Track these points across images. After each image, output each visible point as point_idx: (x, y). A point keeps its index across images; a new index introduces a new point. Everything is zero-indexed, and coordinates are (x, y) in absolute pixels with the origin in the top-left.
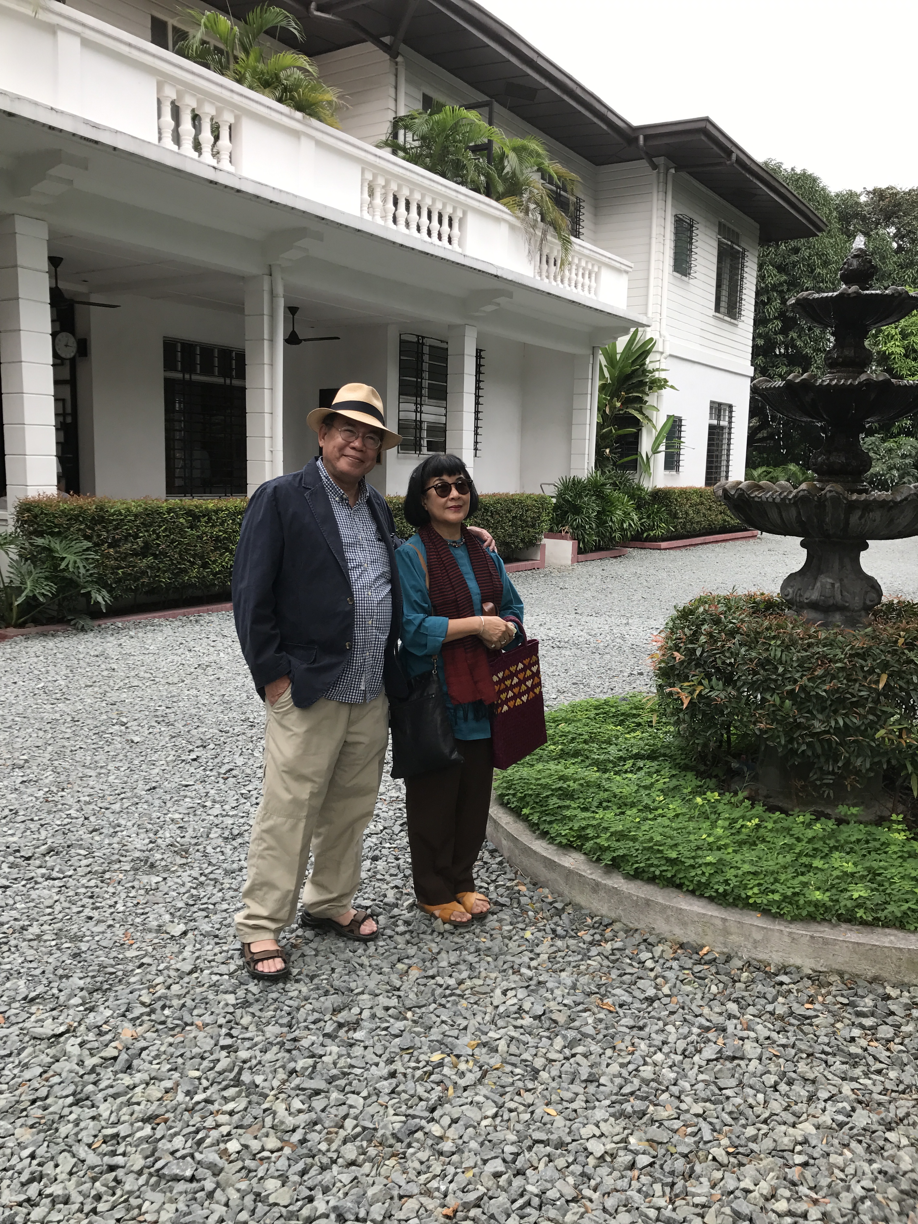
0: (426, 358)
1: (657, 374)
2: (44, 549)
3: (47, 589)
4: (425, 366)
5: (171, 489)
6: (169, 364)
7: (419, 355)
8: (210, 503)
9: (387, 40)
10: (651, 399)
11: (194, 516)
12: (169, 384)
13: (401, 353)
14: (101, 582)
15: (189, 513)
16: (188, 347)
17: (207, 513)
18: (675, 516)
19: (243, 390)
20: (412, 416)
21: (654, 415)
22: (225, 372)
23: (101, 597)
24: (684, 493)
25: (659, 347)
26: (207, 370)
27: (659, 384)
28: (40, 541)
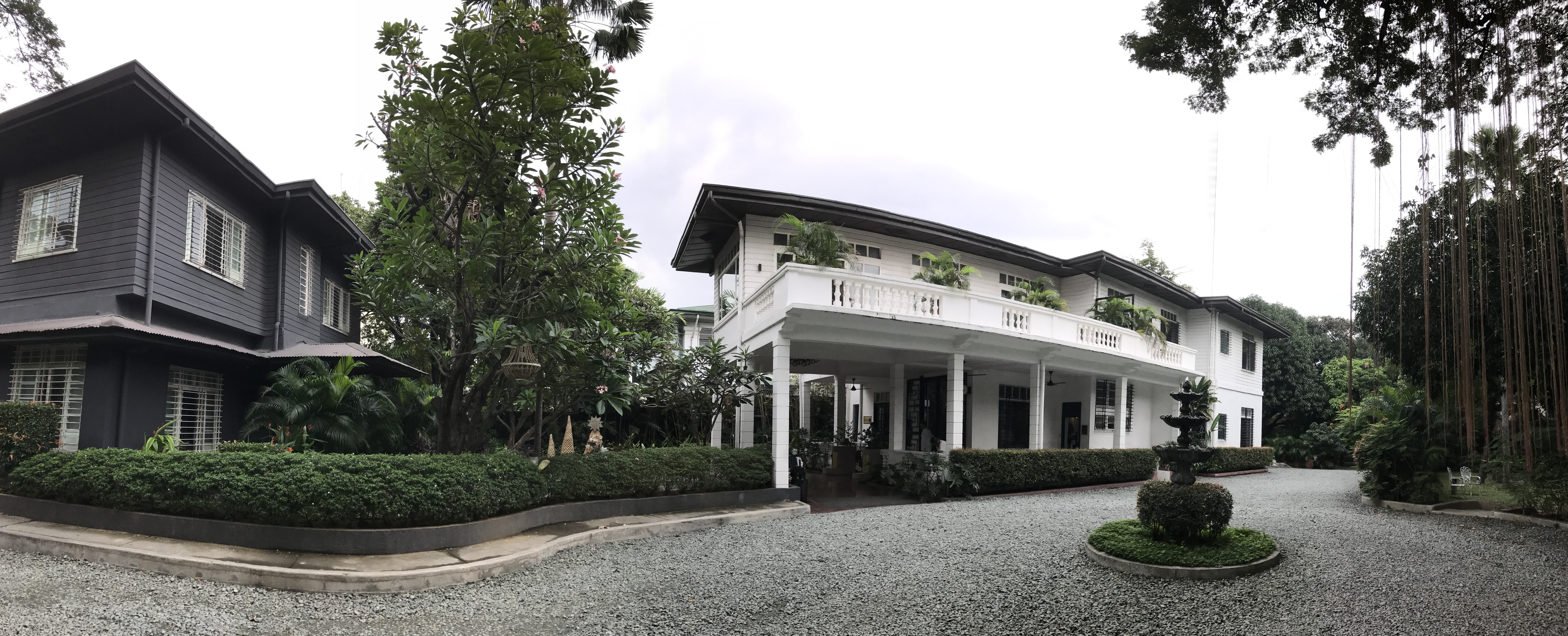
0: (1108, 389)
1: (1213, 396)
2: (958, 468)
3: (960, 483)
4: (1108, 392)
5: (1000, 446)
6: (1001, 394)
7: (1105, 387)
8: (1014, 451)
9: (1093, 273)
10: (1211, 406)
11: (1009, 456)
12: (1001, 403)
13: (1097, 387)
14: (976, 481)
15: (1007, 455)
16: (1009, 388)
17: (1013, 456)
18: (1222, 461)
19: (1029, 404)
20: (1101, 414)
21: (1212, 414)
22: (1023, 397)
23: (976, 487)
24: (1227, 450)
25: (1213, 383)
26: (1016, 396)
27: (1214, 400)
28: (957, 465)
